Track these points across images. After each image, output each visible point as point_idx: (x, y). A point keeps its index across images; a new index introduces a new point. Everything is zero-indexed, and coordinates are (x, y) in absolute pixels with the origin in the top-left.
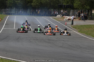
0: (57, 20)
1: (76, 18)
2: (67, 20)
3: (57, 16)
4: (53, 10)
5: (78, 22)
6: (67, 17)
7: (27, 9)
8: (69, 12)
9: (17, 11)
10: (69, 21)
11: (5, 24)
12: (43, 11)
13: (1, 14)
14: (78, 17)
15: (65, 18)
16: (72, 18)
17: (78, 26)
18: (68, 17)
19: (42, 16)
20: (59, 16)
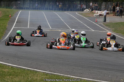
0: (84, 16)
1: (109, 13)
2: (98, 15)
3: (85, 11)
4: (79, 2)
5: (113, 19)
6: (98, 12)
7: (46, 2)
8: (100, 5)
9: (31, 5)
10: (101, 17)
11: (17, 22)
12: (66, 5)
13: (11, 8)
14: (112, 12)
15: (95, 13)
16: (104, 13)
17: (112, 23)
18: (100, 12)
19: (65, 10)
20: (87, 10)
